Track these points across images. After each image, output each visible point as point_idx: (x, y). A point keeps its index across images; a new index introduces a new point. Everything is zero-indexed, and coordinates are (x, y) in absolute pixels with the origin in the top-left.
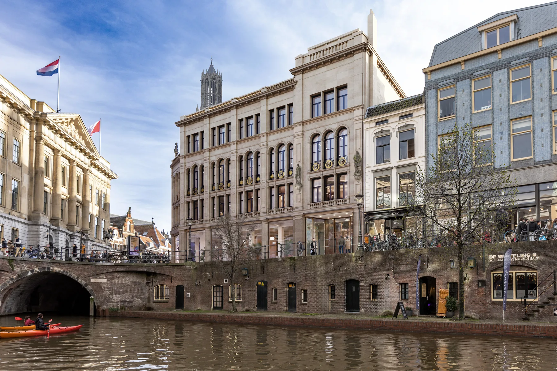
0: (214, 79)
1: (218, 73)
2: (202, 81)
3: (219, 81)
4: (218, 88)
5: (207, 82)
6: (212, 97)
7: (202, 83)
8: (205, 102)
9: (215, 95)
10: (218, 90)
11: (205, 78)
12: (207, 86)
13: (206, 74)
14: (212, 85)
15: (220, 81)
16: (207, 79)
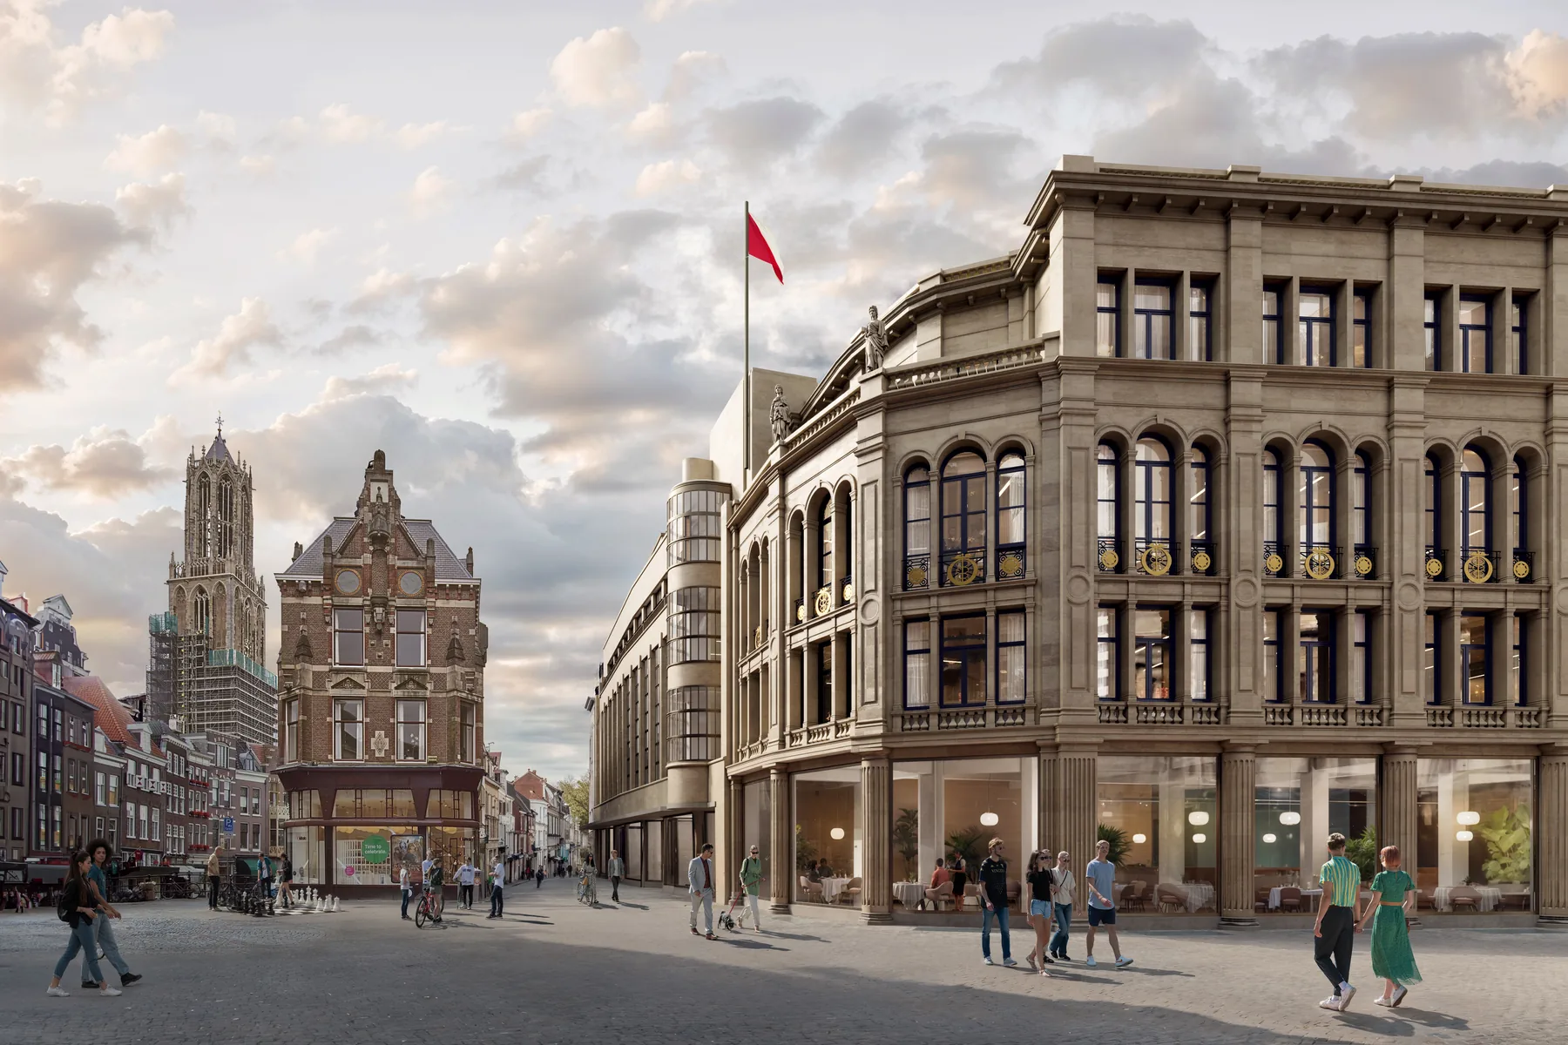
0: (226, 477)
1: (242, 463)
2: (189, 482)
3: (244, 488)
4: (239, 507)
5: (204, 485)
6: (220, 534)
7: (189, 488)
8: (199, 548)
9: (231, 529)
10: (239, 513)
11: (198, 474)
12: (204, 502)
13: (202, 461)
14: (220, 495)
15: (247, 489)
16: (205, 475)
